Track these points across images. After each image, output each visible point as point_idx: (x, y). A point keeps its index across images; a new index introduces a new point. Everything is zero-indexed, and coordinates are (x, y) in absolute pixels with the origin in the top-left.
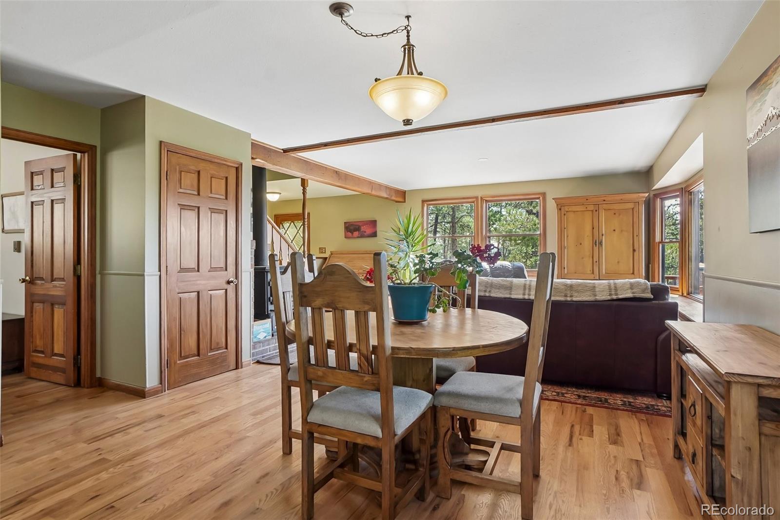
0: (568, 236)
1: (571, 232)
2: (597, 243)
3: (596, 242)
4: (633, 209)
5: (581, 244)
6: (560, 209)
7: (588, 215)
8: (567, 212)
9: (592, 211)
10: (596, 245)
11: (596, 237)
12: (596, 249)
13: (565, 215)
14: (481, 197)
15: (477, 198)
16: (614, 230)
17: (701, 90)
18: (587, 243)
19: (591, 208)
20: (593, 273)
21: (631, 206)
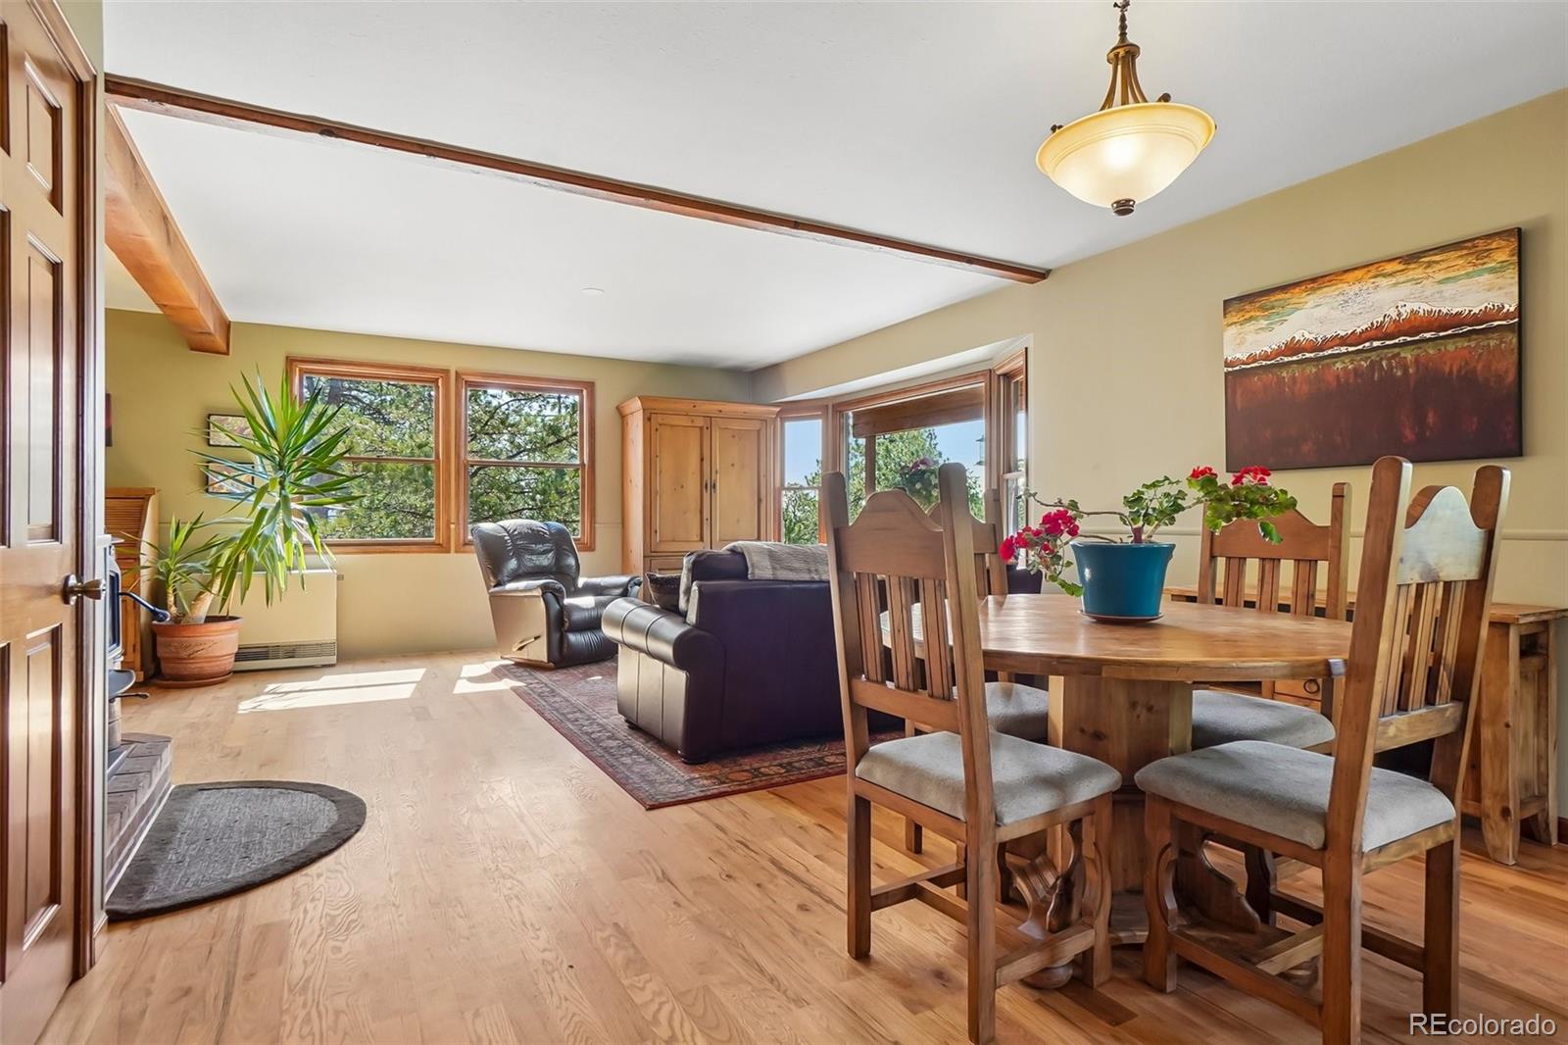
0: (661, 472)
1: (666, 463)
2: (708, 486)
3: (706, 485)
4: (759, 431)
5: (682, 487)
6: (649, 419)
7: (694, 435)
8: (660, 425)
9: (701, 428)
10: (706, 488)
11: (707, 477)
12: (706, 496)
13: (657, 430)
14: (456, 372)
15: (446, 372)
16: (733, 465)
17: (1037, 275)
18: (692, 486)
19: (700, 422)
20: (702, 539)
21: (756, 425)
